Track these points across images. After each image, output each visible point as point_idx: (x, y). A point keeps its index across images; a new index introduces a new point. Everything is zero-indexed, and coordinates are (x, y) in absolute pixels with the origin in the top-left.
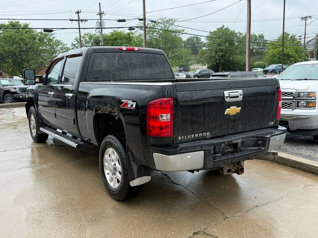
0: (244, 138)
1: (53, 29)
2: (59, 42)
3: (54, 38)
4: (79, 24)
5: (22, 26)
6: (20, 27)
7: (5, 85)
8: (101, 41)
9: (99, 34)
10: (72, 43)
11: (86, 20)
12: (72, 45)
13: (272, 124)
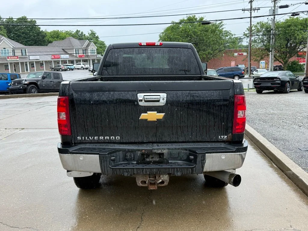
0: (172, 149)
1: (210, 22)
2: (228, 32)
3: (223, 28)
4: (251, 13)
5: (197, 20)
6: (196, 20)
8: (272, 29)
9: (271, 21)
10: (244, 33)
11: (259, 9)
12: (244, 35)
13: (225, 138)
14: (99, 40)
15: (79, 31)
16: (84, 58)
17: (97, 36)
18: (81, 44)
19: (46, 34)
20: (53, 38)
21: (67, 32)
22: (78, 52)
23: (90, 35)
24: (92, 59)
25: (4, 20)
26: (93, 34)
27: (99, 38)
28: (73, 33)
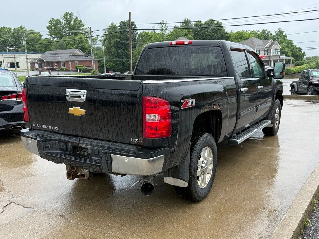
0: (94, 146)
7: (315, 77)
13: (136, 141)
14: (287, 38)
15: (266, 30)
16: (264, 59)
17: (285, 35)
18: (264, 43)
19: (230, 35)
20: (237, 39)
21: (252, 32)
22: (260, 52)
23: (277, 34)
24: (273, 60)
25: (194, 23)
26: (280, 33)
27: (287, 37)
28: (259, 33)
